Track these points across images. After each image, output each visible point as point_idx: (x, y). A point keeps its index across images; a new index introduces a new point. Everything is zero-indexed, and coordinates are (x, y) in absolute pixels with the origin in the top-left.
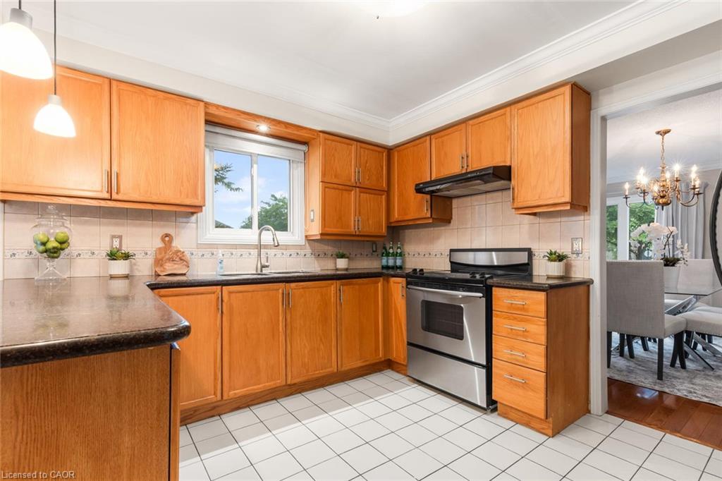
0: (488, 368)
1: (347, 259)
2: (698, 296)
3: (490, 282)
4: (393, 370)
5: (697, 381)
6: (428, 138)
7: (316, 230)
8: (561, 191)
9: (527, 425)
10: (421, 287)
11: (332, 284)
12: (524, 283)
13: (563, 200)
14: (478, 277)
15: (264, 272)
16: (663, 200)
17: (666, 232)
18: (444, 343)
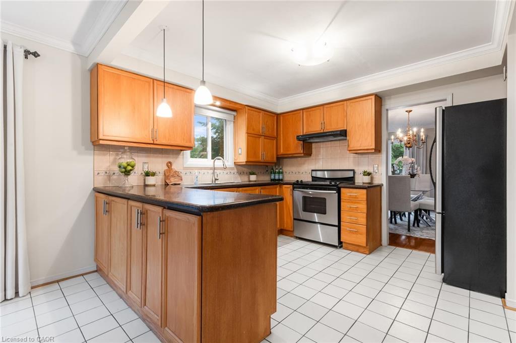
0: (339, 226)
1: (255, 176)
2: (424, 192)
3: (339, 186)
4: (283, 235)
5: (424, 231)
6: (301, 111)
7: (243, 159)
8: (370, 143)
9: (357, 251)
10: (302, 189)
11: (257, 189)
12: (352, 186)
13: (371, 148)
14: (333, 183)
15: (216, 183)
16: (409, 145)
17: (410, 161)
18: (316, 217)
